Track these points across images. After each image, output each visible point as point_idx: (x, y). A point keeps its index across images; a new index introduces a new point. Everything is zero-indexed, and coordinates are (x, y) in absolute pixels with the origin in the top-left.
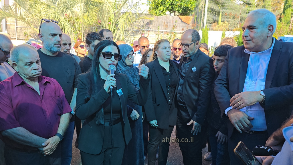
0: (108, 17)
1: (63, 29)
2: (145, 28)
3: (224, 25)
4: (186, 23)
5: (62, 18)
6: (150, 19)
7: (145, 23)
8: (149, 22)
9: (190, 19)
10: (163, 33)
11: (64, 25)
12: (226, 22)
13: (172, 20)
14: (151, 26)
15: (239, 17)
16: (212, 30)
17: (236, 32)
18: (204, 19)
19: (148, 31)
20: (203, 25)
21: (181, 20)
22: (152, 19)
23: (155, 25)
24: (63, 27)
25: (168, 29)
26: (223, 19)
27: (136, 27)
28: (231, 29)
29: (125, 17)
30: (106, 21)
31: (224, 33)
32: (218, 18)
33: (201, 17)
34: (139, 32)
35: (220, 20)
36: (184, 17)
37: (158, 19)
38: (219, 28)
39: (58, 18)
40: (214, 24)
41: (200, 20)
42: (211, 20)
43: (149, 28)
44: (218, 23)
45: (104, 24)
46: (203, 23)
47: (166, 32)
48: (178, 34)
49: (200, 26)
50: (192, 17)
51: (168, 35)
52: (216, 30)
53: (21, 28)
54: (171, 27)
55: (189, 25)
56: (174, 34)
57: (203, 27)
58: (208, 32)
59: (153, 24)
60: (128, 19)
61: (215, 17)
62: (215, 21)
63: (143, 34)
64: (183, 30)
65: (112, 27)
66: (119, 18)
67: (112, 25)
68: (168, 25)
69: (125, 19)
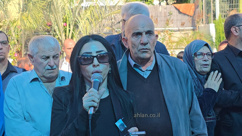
0: (62, 16)
9: (193, 7)
13: (163, 12)
21: (179, 11)
25: (159, 25)
27: (107, 27)
30: (60, 21)
32: (238, 2)
36: (182, 6)
40: (232, 12)
45: (57, 27)
46: (215, 11)
47: (156, 30)
51: (160, 35)
54: (163, 23)
56: (170, 32)
64: (183, 25)
65: (69, 30)
66: (79, 14)
67: (70, 27)
68: (159, 19)
69: (90, 18)
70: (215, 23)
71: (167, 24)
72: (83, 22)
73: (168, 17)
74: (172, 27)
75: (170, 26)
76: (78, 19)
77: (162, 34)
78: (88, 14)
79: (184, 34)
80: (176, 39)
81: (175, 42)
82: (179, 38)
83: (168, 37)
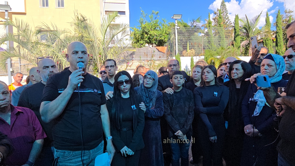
0: (98, 52)
1: (61, 63)
2: (130, 58)
3: (192, 52)
4: (162, 52)
5: (60, 55)
6: (133, 51)
7: (129, 54)
8: (132, 53)
9: (165, 49)
10: (144, 61)
11: (62, 61)
12: (193, 50)
13: (150, 50)
14: (134, 56)
15: (202, 45)
16: (183, 56)
17: (201, 56)
18: (176, 48)
19: (133, 60)
20: (176, 53)
21: (158, 50)
22: (135, 50)
23: (137, 55)
24: (61, 62)
25: (148, 57)
26: (190, 48)
27: (122, 58)
28: (198, 55)
29: (112, 50)
30: (97, 54)
31: (192, 58)
32: (186, 47)
33: (173, 47)
34: (124, 61)
35: (188, 48)
36: (160, 48)
37: (140, 51)
38: (188, 54)
39: (56, 55)
40: (183, 52)
41: (173, 49)
42: (182, 49)
43: (133, 57)
44: (187, 51)
45: (96, 57)
46: (175, 51)
47: (147, 60)
48: (157, 61)
49: (173, 53)
50: (166, 47)
51: (148, 63)
52: (186, 56)
53: (24, 65)
54: (150, 56)
55: (164, 53)
56: (154, 61)
57: (176, 54)
58: (180, 58)
59: (136, 54)
60: (115, 52)
61: (184, 47)
62: (184, 49)
63: (128, 63)
64: (160, 57)
65: (102, 59)
66: (107, 51)
67: (102, 58)
68: (148, 54)
69: (112, 52)
70: (176, 57)
71: (152, 57)
72: (109, 55)
73: (153, 53)
74: (154, 58)
75: (154, 57)
76: (106, 53)
77: (149, 61)
78: (112, 51)
79: (161, 62)
80: (157, 65)
81: (156, 66)
82: (158, 64)
83: (153, 63)
